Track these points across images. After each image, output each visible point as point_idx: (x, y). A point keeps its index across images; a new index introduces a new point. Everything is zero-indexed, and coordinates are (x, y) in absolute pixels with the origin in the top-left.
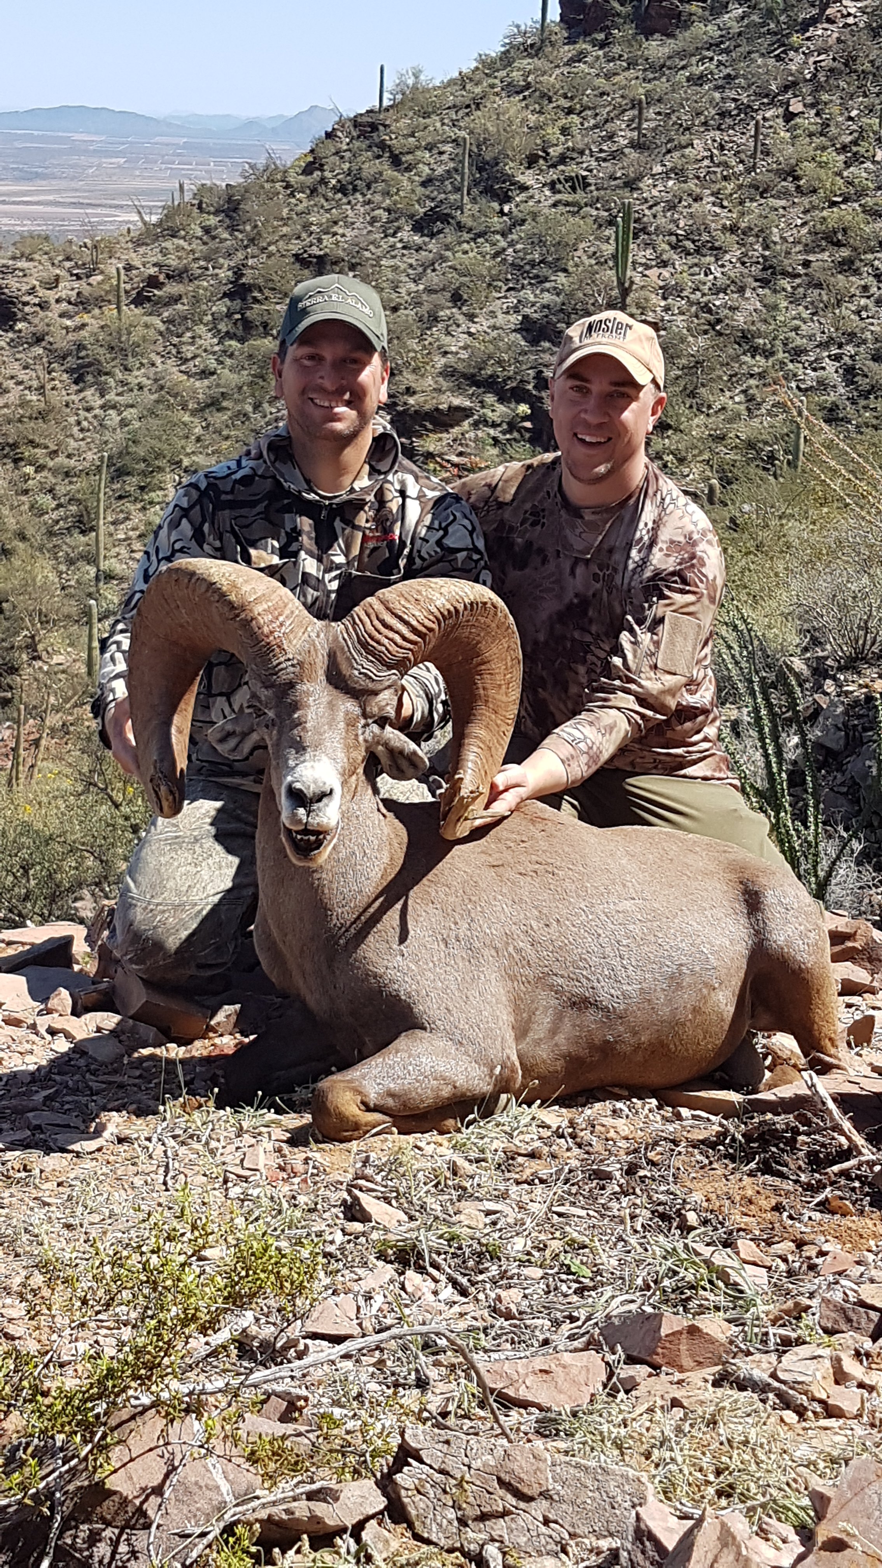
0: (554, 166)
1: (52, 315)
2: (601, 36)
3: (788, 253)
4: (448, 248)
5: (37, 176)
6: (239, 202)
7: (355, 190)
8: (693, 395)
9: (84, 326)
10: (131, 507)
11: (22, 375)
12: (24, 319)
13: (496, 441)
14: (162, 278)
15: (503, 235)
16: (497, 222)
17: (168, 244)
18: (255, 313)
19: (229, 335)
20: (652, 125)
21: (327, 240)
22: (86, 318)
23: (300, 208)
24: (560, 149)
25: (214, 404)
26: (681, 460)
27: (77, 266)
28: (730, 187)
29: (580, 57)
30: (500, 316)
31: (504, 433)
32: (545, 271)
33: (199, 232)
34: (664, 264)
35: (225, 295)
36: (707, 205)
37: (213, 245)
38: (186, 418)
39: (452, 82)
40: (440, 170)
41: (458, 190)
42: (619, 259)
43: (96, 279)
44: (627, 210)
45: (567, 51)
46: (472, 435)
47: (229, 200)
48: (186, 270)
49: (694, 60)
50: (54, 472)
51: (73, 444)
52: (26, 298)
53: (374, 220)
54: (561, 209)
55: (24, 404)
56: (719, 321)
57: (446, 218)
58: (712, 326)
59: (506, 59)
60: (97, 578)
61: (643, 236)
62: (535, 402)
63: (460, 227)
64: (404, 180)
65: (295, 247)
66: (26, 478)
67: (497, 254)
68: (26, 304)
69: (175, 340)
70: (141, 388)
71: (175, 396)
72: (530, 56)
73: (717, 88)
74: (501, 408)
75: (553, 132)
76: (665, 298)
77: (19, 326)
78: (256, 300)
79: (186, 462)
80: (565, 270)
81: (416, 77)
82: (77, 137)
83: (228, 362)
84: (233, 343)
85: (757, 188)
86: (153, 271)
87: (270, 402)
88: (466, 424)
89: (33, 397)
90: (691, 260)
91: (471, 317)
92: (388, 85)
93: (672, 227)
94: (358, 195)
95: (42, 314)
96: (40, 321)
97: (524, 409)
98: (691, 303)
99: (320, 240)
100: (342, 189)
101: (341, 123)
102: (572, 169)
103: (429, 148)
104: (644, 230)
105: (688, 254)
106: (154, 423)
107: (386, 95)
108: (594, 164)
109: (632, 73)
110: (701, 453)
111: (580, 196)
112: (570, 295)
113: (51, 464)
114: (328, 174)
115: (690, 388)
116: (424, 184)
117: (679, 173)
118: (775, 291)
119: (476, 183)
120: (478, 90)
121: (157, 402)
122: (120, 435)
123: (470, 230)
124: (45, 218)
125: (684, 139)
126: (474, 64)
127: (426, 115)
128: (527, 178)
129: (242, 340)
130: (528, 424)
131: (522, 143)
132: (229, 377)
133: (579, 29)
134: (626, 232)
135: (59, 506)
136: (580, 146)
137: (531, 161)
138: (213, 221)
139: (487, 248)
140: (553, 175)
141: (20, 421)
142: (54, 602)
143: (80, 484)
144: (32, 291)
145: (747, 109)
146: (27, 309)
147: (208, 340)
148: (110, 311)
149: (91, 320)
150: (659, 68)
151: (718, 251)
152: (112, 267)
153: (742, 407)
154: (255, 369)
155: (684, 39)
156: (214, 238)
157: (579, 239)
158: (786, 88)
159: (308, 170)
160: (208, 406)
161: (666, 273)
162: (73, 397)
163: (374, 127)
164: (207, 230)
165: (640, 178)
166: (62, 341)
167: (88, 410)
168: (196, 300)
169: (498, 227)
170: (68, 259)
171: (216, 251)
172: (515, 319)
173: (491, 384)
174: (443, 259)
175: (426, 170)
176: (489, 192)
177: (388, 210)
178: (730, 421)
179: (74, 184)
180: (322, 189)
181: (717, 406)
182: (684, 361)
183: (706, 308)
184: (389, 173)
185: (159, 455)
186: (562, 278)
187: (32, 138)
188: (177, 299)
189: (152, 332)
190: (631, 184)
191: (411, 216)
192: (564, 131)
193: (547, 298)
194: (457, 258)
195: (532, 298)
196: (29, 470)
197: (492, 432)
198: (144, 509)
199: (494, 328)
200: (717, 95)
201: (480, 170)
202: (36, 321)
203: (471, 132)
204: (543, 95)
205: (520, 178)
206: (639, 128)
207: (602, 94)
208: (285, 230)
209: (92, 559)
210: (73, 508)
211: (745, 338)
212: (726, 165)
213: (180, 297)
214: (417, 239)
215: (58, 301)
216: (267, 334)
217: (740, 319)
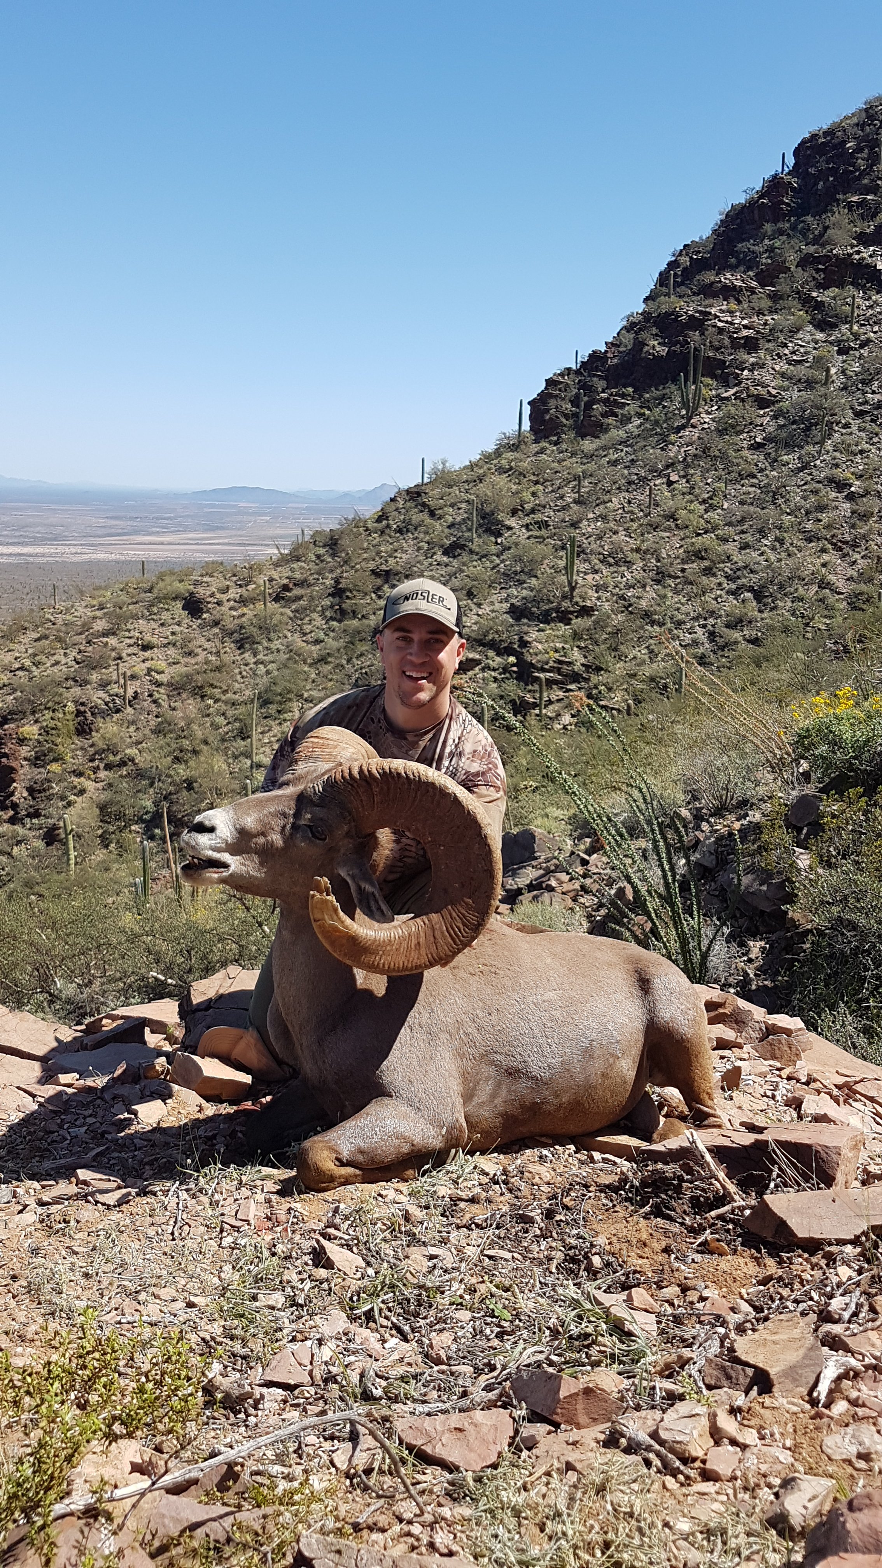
0: (527, 515)
1: (225, 608)
2: (555, 438)
3: (672, 564)
4: (464, 564)
5: (218, 528)
6: (337, 540)
7: (408, 531)
8: (616, 649)
9: (244, 615)
10: (272, 723)
11: (207, 645)
12: (208, 612)
13: (496, 680)
14: (291, 586)
15: (498, 556)
16: (494, 549)
17: (295, 566)
18: (347, 604)
19: (332, 619)
20: (587, 489)
21: (391, 561)
22: (245, 610)
23: (374, 542)
24: (531, 505)
25: (323, 660)
26: (610, 689)
27: (240, 579)
28: (635, 525)
29: (542, 451)
30: (497, 604)
31: (500, 674)
32: (523, 577)
33: (314, 558)
34: (596, 572)
35: (329, 595)
36: (622, 536)
37: (321, 565)
38: (306, 669)
39: (465, 468)
40: (459, 519)
41: (470, 530)
42: (569, 569)
43: (251, 587)
44: (572, 540)
45: (535, 448)
46: (481, 675)
47: (332, 539)
48: (305, 580)
49: (611, 451)
50: (226, 703)
51: (237, 686)
52: (209, 599)
53: (419, 549)
54: (533, 540)
55: (207, 662)
56: (630, 605)
57: (462, 547)
58: (627, 608)
59: (498, 453)
60: (252, 767)
61: (582, 556)
62: (519, 655)
63: (471, 552)
64: (437, 525)
65: (372, 565)
66: (209, 707)
67: (494, 568)
68: (209, 603)
69: (299, 622)
70: (278, 651)
71: (299, 655)
72: (512, 451)
73: (626, 467)
74: (498, 659)
75: (527, 495)
76: (597, 592)
77: (205, 616)
78: (348, 597)
79: (306, 695)
80: (536, 576)
81: (444, 464)
82: (241, 505)
83: (332, 634)
84: (335, 623)
85: (651, 526)
86: (285, 581)
87: (357, 658)
88: (477, 669)
89: (213, 658)
90: (612, 569)
91: (479, 605)
92: (427, 469)
93: (600, 549)
94: (410, 535)
95: (218, 608)
96: (217, 612)
97: (512, 659)
98: (613, 595)
99: (387, 561)
100: (400, 531)
101: (399, 492)
102: (538, 517)
103: (452, 505)
104: (583, 552)
105: (611, 565)
106: (286, 672)
107: (426, 475)
108: (552, 513)
109: (574, 460)
110: (622, 684)
111: (544, 532)
112: (539, 591)
113: (224, 698)
114: (391, 522)
115: (614, 646)
116: (449, 527)
117: (604, 518)
118: (664, 587)
119: (481, 526)
120: (481, 471)
121: (289, 659)
122: (265, 680)
123: (477, 554)
124: (222, 552)
125: (606, 498)
126: (478, 457)
127: (450, 486)
128: (512, 522)
129: (340, 621)
130: (515, 669)
131: (508, 502)
132: (332, 643)
133: (542, 434)
134: (572, 553)
135: (229, 723)
136: (543, 503)
137: (514, 512)
138: (322, 551)
139: (488, 564)
140: (527, 520)
141: (205, 672)
142: (226, 781)
143: (242, 709)
144: (212, 595)
145: (644, 480)
146: (209, 606)
147: (319, 621)
148: (260, 606)
149: (248, 612)
150: (590, 457)
151: (629, 564)
152: (261, 579)
153: (646, 657)
154: (348, 639)
155: (604, 439)
156: (322, 561)
157: (544, 558)
158: (667, 467)
159: (379, 520)
160: (319, 661)
161: (597, 577)
162: (238, 658)
163: (419, 494)
164: (318, 557)
165: (580, 521)
166: (230, 624)
167: (246, 665)
168: (312, 598)
169: (494, 552)
170: (235, 575)
171: (324, 568)
172: (506, 606)
173: (492, 645)
174: (462, 571)
175: (450, 519)
176: (488, 531)
177: (428, 543)
178: (639, 665)
179: (239, 533)
180: (387, 531)
181: (631, 656)
182: (609, 629)
183: (622, 597)
184: (428, 521)
185: (290, 691)
186: (534, 581)
187: (213, 506)
188: (300, 598)
189: (285, 618)
190: (575, 525)
191: (442, 546)
192: (534, 494)
193: (525, 593)
194: (470, 570)
195: (516, 593)
196: (210, 702)
197: (493, 673)
198: (280, 724)
199: (493, 611)
200: (626, 472)
201: (483, 518)
202: (215, 612)
203: (477, 496)
204: (521, 474)
205: (508, 523)
206: (578, 492)
207: (556, 472)
208: (365, 555)
209: (248, 755)
210: (237, 724)
211: (646, 615)
212: (632, 512)
213: (302, 597)
214: (445, 559)
215: (228, 600)
216: (355, 617)
217: (644, 604)
